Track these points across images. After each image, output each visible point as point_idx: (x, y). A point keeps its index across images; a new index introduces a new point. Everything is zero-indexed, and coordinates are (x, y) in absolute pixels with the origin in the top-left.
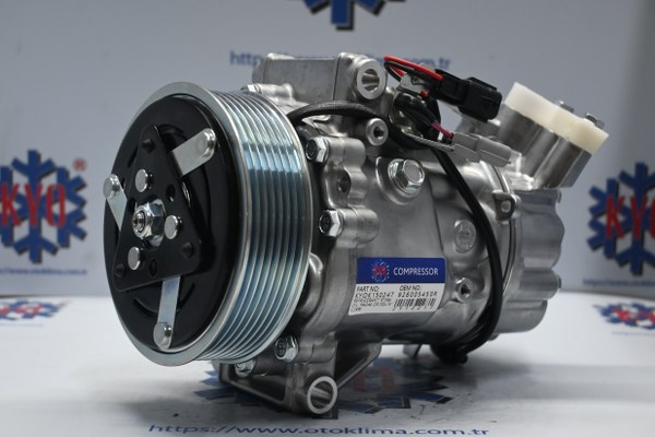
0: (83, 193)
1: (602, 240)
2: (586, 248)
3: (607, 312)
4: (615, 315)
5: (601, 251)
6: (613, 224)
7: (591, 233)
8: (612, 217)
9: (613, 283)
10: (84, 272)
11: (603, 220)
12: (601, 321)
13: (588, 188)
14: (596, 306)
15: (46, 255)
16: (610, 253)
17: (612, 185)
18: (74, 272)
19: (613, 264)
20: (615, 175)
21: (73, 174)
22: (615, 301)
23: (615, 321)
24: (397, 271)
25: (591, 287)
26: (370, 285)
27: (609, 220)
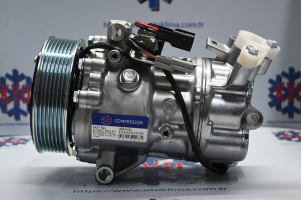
1: (275, 103)
2: (268, 107)
3: (278, 135)
4: (282, 136)
5: (274, 108)
6: (279, 95)
7: (269, 100)
8: (279, 92)
9: (280, 122)
11: (275, 94)
12: (275, 139)
13: (268, 79)
14: (273, 133)
15: (22, 117)
16: (279, 108)
17: (279, 78)
19: (280, 113)
20: (280, 73)
22: (281, 130)
23: (282, 139)
24: (116, 121)
25: (270, 124)
26: (101, 126)
27: (278, 94)
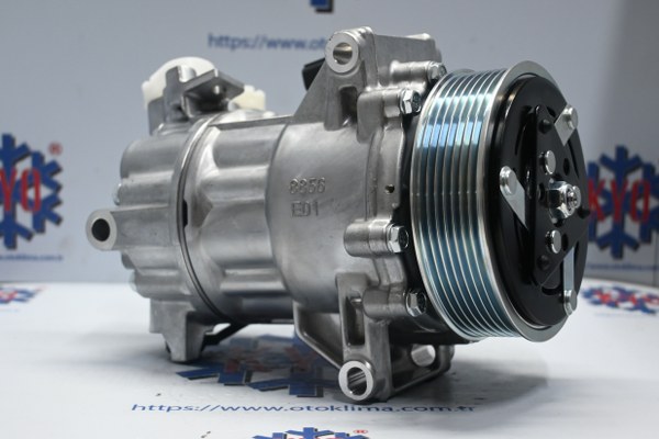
0: (58, 178)
10: (60, 258)
18: (49, 258)
21: (48, 159)
